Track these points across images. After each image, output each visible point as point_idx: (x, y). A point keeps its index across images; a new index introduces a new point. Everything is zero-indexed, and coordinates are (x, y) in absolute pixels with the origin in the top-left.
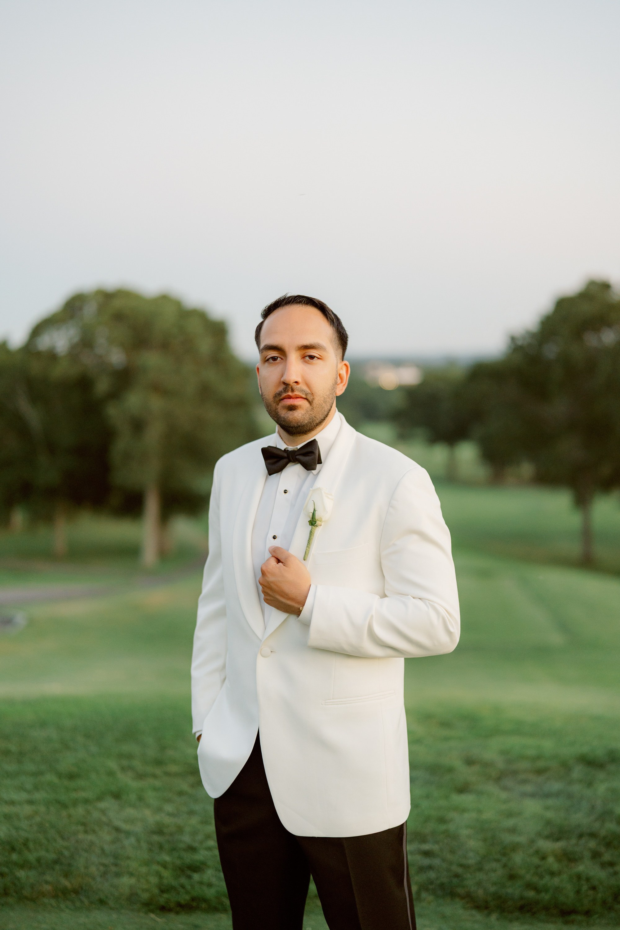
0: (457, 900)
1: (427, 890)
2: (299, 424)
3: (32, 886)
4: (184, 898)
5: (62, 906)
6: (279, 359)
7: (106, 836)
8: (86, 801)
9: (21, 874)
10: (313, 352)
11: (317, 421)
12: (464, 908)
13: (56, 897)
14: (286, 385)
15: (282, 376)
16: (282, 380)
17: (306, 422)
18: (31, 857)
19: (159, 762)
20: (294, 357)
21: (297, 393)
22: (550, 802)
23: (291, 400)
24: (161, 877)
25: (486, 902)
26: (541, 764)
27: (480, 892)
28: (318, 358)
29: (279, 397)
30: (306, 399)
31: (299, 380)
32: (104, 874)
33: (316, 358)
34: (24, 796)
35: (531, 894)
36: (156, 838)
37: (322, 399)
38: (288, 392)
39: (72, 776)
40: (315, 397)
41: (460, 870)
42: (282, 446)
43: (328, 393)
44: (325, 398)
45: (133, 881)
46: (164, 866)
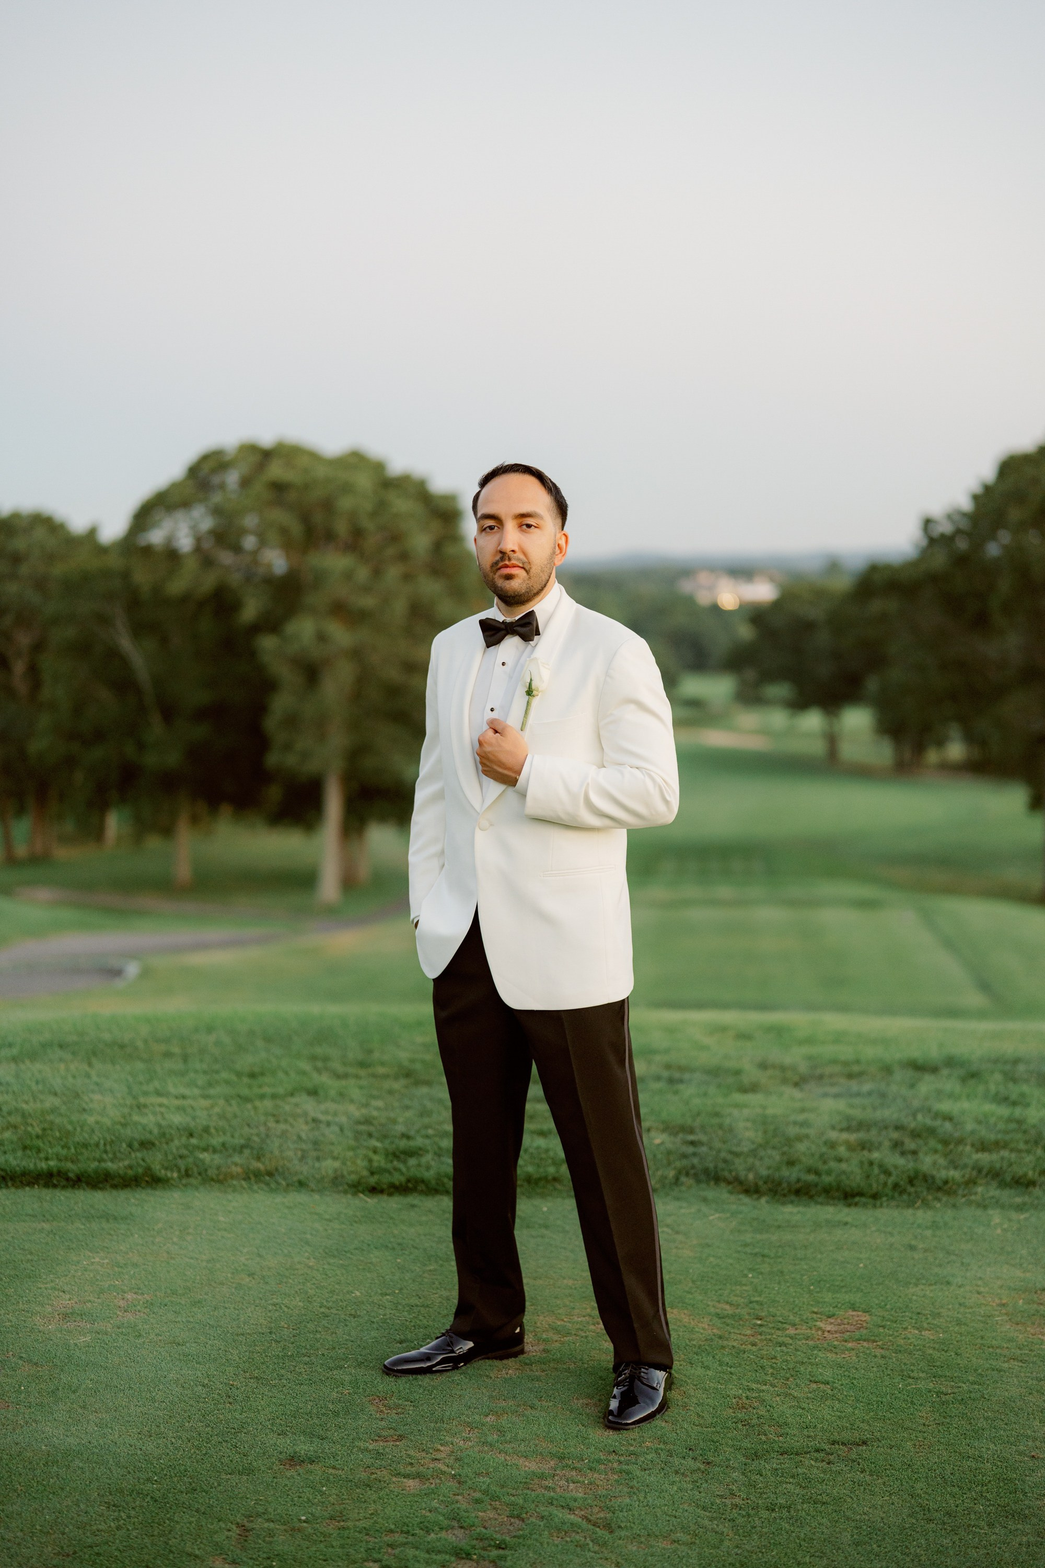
0: (723, 1185)
1: (687, 1174)
2: (516, 593)
3: (218, 1168)
4: (397, 1179)
5: (255, 1187)
6: (496, 528)
7: (303, 1128)
8: (274, 1096)
9: (205, 1156)
10: (530, 521)
11: (535, 591)
12: (731, 1193)
13: (247, 1178)
14: (503, 553)
15: (499, 545)
16: (499, 548)
17: (523, 591)
18: (216, 1141)
19: (362, 1064)
20: (510, 526)
21: (514, 562)
22: (857, 1101)
23: (508, 569)
24: (370, 1161)
25: (756, 1185)
26: (856, 1068)
27: (751, 1176)
28: (536, 527)
29: (495, 566)
30: (523, 568)
31: (516, 548)
32: (303, 1158)
33: (533, 527)
34: (196, 1091)
35: (811, 1178)
36: (362, 1128)
37: (540, 568)
38: (505, 560)
39: (252, 1075)
40: (532, 566)
41: (729, 1157)
42: (501, 618)
43: (546, 563)
44: (542, 568)
45: (337, 1164)
46: (375, 1151)
